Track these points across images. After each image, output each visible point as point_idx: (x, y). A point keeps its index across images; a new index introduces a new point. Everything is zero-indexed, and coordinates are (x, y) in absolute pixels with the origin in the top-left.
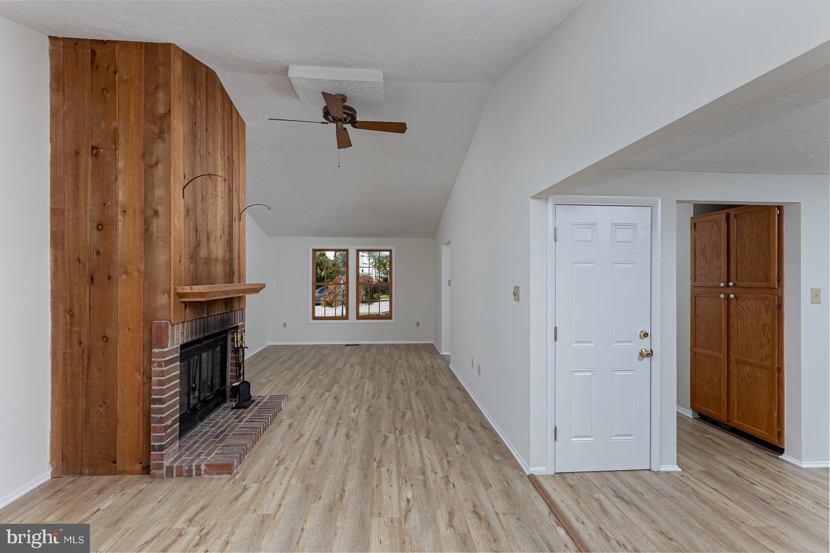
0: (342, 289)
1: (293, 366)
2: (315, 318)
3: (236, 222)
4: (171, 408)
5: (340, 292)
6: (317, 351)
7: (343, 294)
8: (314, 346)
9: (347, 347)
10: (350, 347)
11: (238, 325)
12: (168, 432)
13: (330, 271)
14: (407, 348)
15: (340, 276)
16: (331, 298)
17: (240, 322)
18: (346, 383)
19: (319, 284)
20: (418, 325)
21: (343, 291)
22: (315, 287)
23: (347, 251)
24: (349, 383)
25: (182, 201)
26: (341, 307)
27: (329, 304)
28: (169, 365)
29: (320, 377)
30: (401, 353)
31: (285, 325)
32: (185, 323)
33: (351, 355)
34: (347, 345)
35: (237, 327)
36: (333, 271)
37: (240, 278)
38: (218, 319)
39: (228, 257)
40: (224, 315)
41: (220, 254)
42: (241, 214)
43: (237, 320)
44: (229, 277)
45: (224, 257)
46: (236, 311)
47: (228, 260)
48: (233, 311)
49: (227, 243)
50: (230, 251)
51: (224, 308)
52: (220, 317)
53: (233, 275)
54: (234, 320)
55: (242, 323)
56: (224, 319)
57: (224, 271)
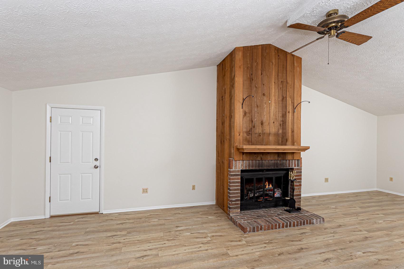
3: (290, 113)
4: (234, 194)
12: (233, 203)
17: (295, 166)
25: (241, 110)
28: (234, 176)
32: (244, 161)
35: (292, 169)
37: (294, 143)
38: (271, 162)
39: (281, 132)
40: (277, 161)
41: (273, 131)
42: (295, 109)
43: (292, 165)
44: (282, 142)
45: (277, 132)
46: (291, 160)
47: (280, 134)
48: (287, 160)
49: (280, 125)
50: (284, 129)
51: (276, 157)
52: (273, 161)
53: (287, 141)
54: (288, 165)
55: (298, 168)
56: (278, 163)
57: (277, 139)
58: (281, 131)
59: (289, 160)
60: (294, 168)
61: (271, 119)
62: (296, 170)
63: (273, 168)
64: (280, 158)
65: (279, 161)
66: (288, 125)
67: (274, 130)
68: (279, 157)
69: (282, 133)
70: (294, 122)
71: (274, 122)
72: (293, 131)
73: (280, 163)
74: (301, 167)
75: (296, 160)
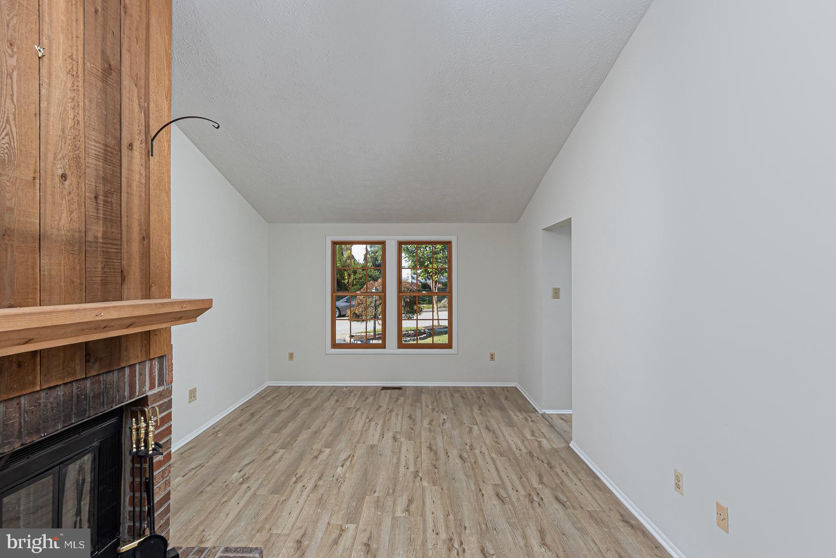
0: (374, 299)
1: (294, 436)
2: (335, 345)
5: (371, 302)
6: (337, 401)
7: (375, 305)
8: (334, 389)
9: (383, 391)
10: (389, 391)
11: (147, 396)
13: (358, 276)
14: (479, 398)
15: (371, 282)
16: (360, 310)
17: (152, 387)
18: (388, 494)
19: (340, 294)
20: (492, 357)
21: (376, 301)
22: (334, 297)
23: (383, 243)
24: (392, 492)
26: (372, 322)
27: (357, 317)
29: (340, 469)
30: (472, 408)
31: (291, 356)
33: (391, 411)
34: (384, 388)
35: (144, 401)
36: (362, 276)
37: (150, 287)
38: (51, 400)
39: (100, 235)
40: (82, 384)
41: (62, 222)
42: (153, 140)
43: (142, 385)
44: (105, 283)
45: (80, 232)
46: (137, 366)
47: (97, 242)
48: (125, 367)
49: (96, 198)
50: (111, 221)
51: (78, 368)
52: (60, 392)
53: (123, 279)
54: (127, 388)
55: (161, 388)
56: (86, 395)
57: (80, 271)
58: (97, 230)
59: (132, 366)
60: (148, 394)
61: (51, 156)
62: (155, 401)
63: (60, 428)
64: (97, 364)
65: (88, 383)
66: (127, 203)
67: (64, 221)
68: (94, 363)
69: (103, 238)
70: (147, 197)
71: (64, 177)
72: (145, 238)
73: (92, 390)
74: (171, 383)
75: (154, 358)
